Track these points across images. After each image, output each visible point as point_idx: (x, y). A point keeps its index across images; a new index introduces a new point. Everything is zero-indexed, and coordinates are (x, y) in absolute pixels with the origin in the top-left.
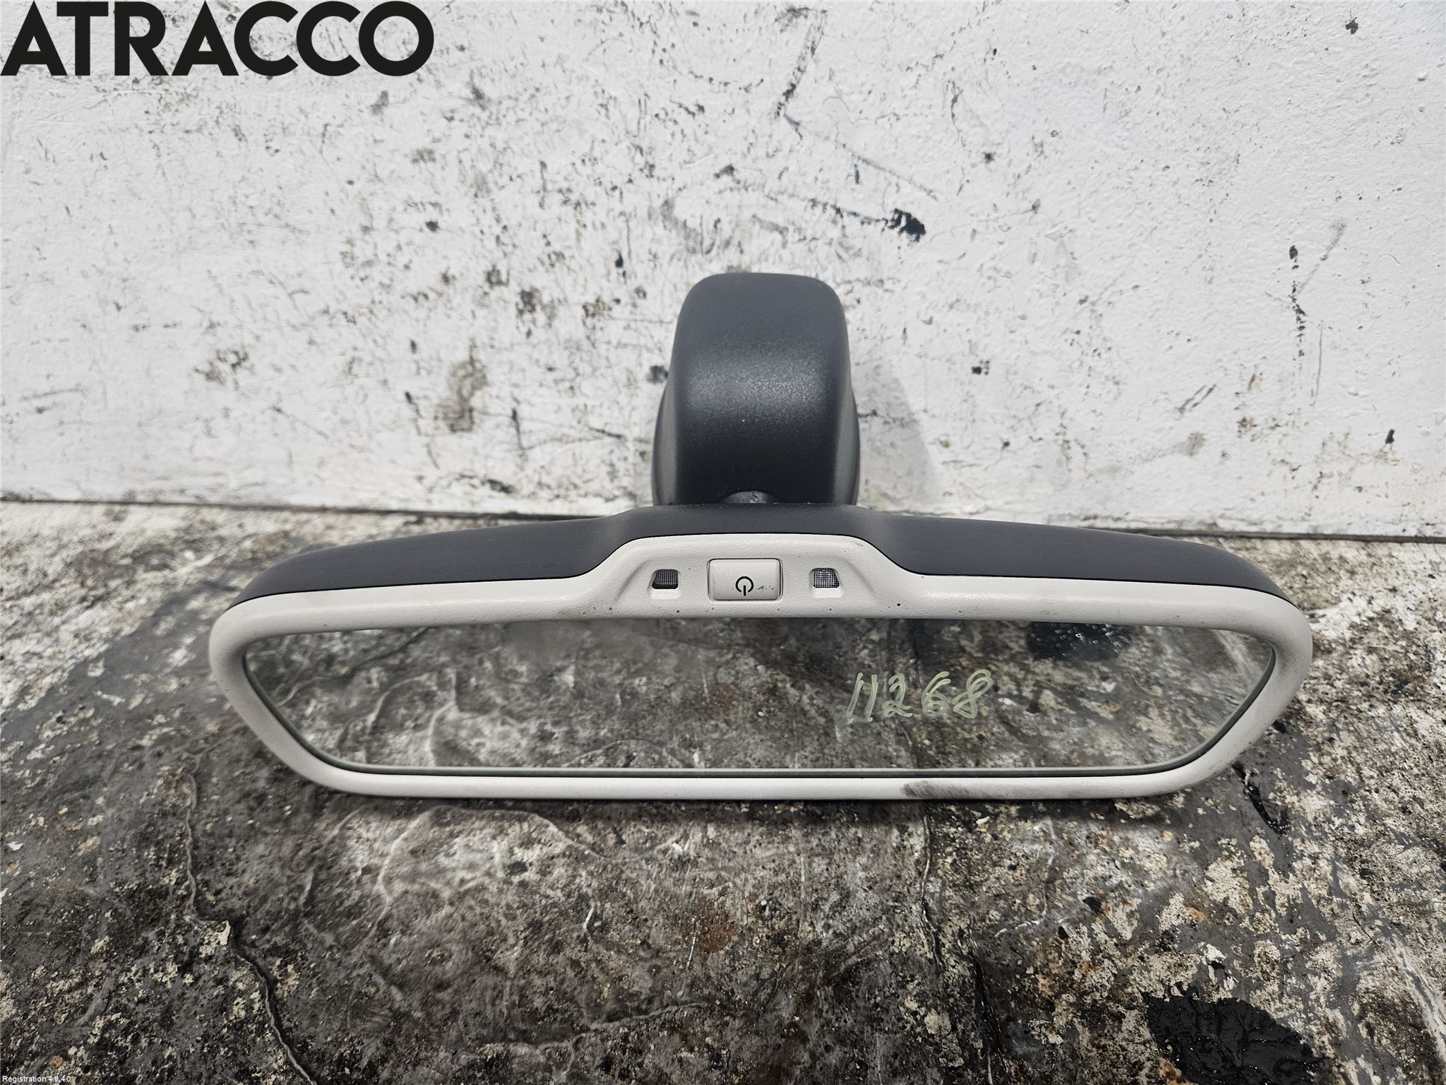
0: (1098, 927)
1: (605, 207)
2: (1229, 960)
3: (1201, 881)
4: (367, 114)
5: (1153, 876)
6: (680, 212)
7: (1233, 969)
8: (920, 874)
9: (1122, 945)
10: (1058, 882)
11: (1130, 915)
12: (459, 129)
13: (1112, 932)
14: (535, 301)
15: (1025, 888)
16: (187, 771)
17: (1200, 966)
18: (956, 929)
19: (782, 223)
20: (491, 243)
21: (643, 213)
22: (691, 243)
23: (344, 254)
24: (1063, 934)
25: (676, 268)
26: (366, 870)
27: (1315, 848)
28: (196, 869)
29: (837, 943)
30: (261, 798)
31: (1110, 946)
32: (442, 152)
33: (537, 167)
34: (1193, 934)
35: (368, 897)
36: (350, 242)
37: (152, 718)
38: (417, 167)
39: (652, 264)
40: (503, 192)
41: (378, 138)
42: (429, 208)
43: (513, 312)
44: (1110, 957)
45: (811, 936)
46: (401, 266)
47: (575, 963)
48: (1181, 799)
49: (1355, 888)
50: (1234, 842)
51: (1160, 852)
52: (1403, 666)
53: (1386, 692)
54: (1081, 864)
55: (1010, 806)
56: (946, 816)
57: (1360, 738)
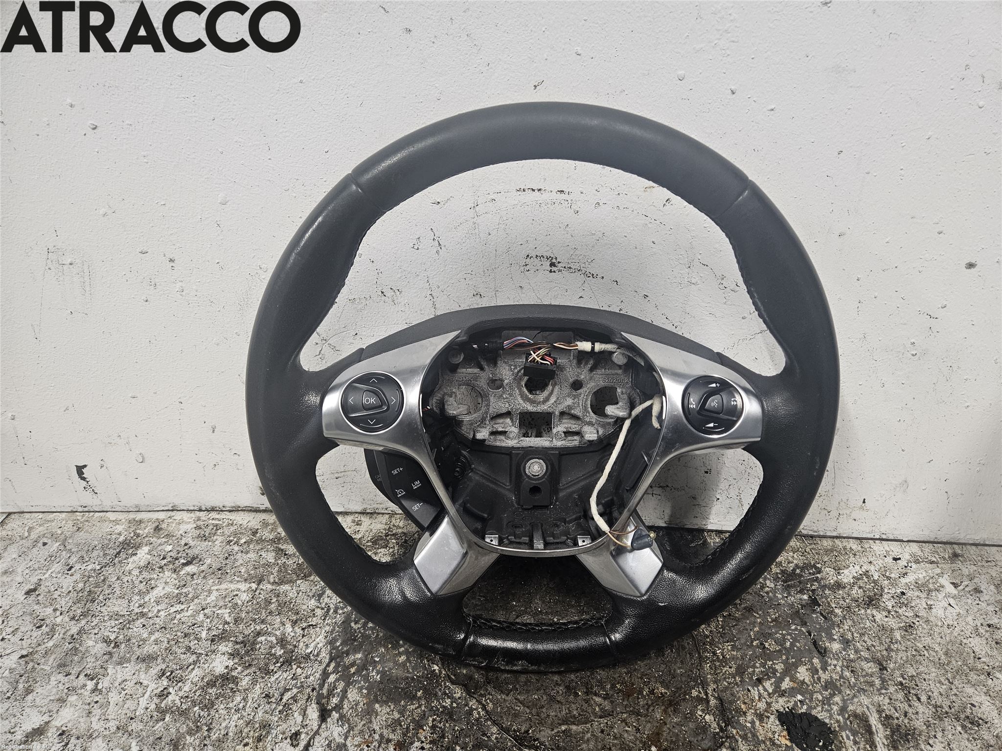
0: (761, 688)
2: (805, 700)
3: (795, 673)
5: (779, 671)
7: (806, 703)
8: (699, 670)
9: (769, 694)
10: (746, 673)
11: (771, 684)
13: (765, 690)
17: (795, 702)
18: (713, 689)
24: (749, 690)
27: (835, 662)
31: (765, 694)
34: (793, 691)
44: (765, 698)
48: (789, 644)
49: (849, 677)
50: (807, 659)
51: (781, 663)
52: (872, 594)
53: (865, 604)
54: (754, 667)
55: (728, 646)
56: (706, 650)
57: (854, 622)
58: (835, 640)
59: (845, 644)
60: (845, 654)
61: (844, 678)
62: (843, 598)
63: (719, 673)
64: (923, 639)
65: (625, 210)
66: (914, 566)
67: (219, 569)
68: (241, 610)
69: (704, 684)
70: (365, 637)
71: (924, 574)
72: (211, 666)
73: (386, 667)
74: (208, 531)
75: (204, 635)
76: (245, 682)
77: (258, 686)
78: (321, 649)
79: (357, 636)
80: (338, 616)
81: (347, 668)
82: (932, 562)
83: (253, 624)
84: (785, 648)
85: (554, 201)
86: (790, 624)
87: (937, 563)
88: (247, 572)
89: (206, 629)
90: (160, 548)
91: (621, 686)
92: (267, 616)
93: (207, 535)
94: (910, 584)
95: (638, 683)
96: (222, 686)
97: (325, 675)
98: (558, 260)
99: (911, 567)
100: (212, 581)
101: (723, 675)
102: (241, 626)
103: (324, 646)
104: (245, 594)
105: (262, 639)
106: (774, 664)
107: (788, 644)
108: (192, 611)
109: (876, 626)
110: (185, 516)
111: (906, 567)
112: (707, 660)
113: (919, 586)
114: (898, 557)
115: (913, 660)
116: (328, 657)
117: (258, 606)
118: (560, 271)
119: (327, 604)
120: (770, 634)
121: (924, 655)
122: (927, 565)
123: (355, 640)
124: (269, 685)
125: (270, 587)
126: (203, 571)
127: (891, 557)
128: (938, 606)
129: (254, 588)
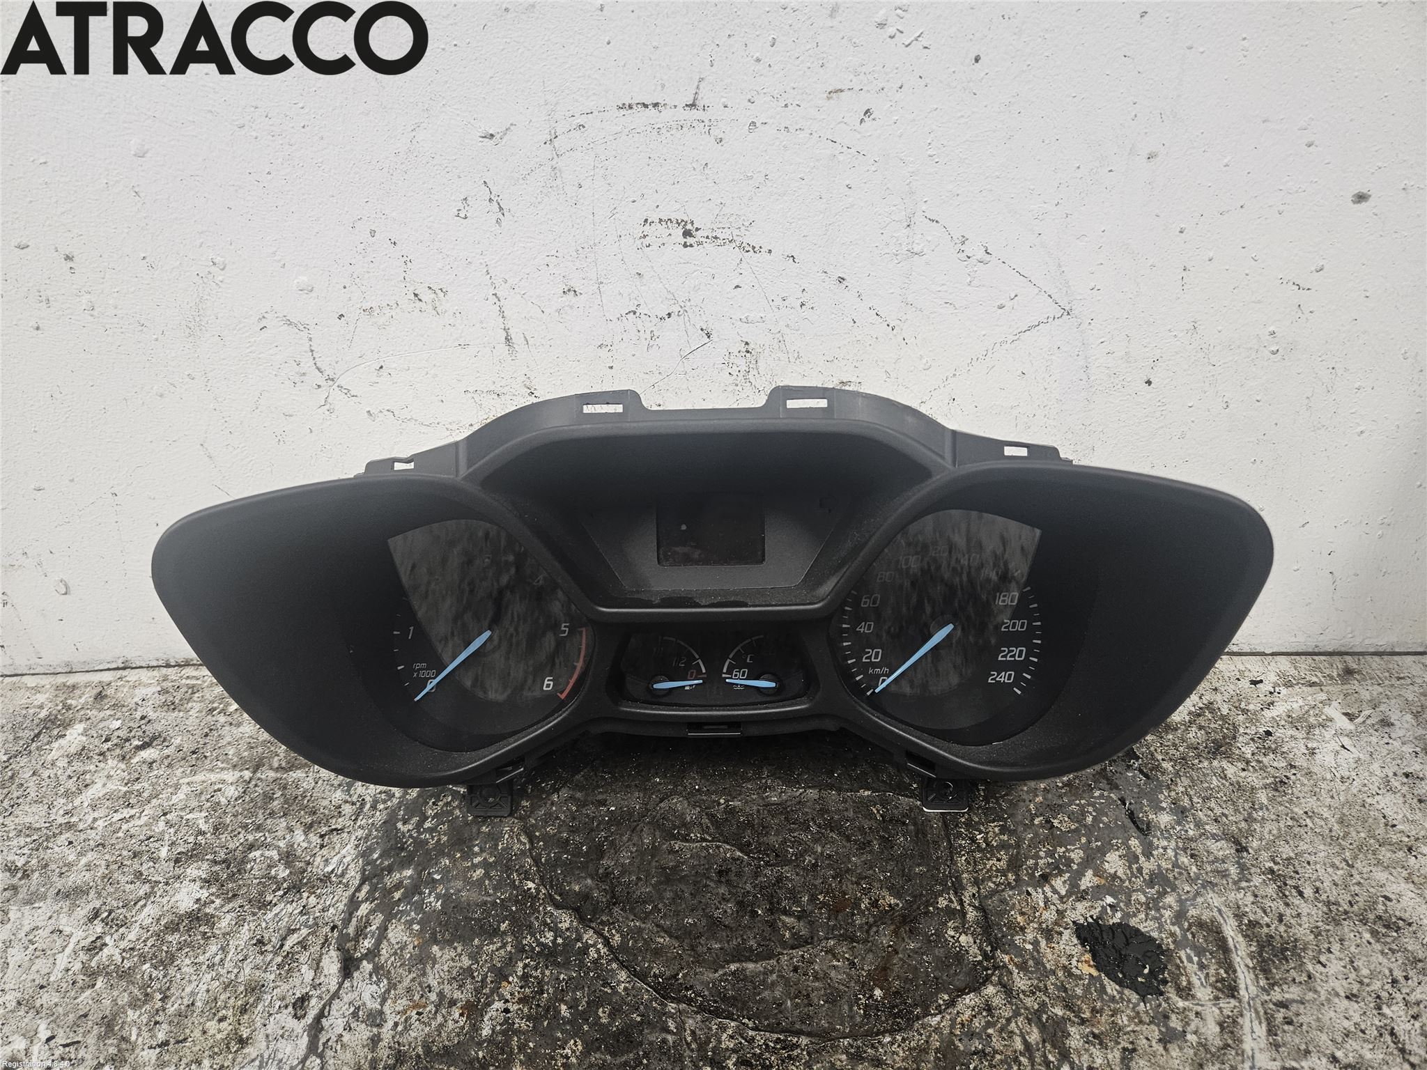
27: (1166, 843)
48: (1091, 819)
49: (1187, 864)
52: (1220, 736)
53: (1209, 753)
55: (994, 828)
56: (959, 835)
57: (1192, 780)
58: (1164, 809)
59: (1180, 815)
60: (1181, 830)
61: (1179, 867)
62: (1174, 745)
63: (982, 869)
64: (1302, 800)
65: (798, 132)
66: (1284, 691)
67: (194, 753)
68: (225, 812)
69: (958, 888)
70: (419, 843)
71: (1301, 702)
72: (173, 899)
73: (452, 888)
74: (179, 696)
75: (164, 853)
76: (225, 923)
77: (246, 927)
78: (349, 865)
79: (406, 842)
80: (378, 813)
81: (388, 892)
82: (1312, 684)
83: (243, 832)
84: (1085, 826)
85: (680, 123)
87: (1320, 685)
88: (238, 753)
89: (167, 843)
90: (101, 725)
91: (825, 897)
92: (266, 819)
93: (177, 701)
94: (1278, 719)
95: (851, 890)
96: (188, 931)
97: (353, 904)
98: (695, 226)
99: (1279, 693)
100: (181, 770)
101: (987, 873)
102: (224, 836)
103: (353, 860)
104: (233, 788)
105: (256, 854)
106: (1067, 850)
107: (1089, 819)
108: (147, 817)
109: (1227, 784)
110: (144, 675)
111: (1271, 693)
112: (961, 851)
113: (1293, 721)
114: (1258, 679)
115: (1288, 835)
116: (358, 877)
117: (252, 804)
118: (700, 244)
119: (360, 796)
120: (1060, 806)
121: (1306, 826)
122: (1304, 688)
123: (402, 849)
124: (264, 925)
125: (272, 774)
126: (169, 756)
127: (1247, 680)
128: (1325, 750)
129: (247, 778)
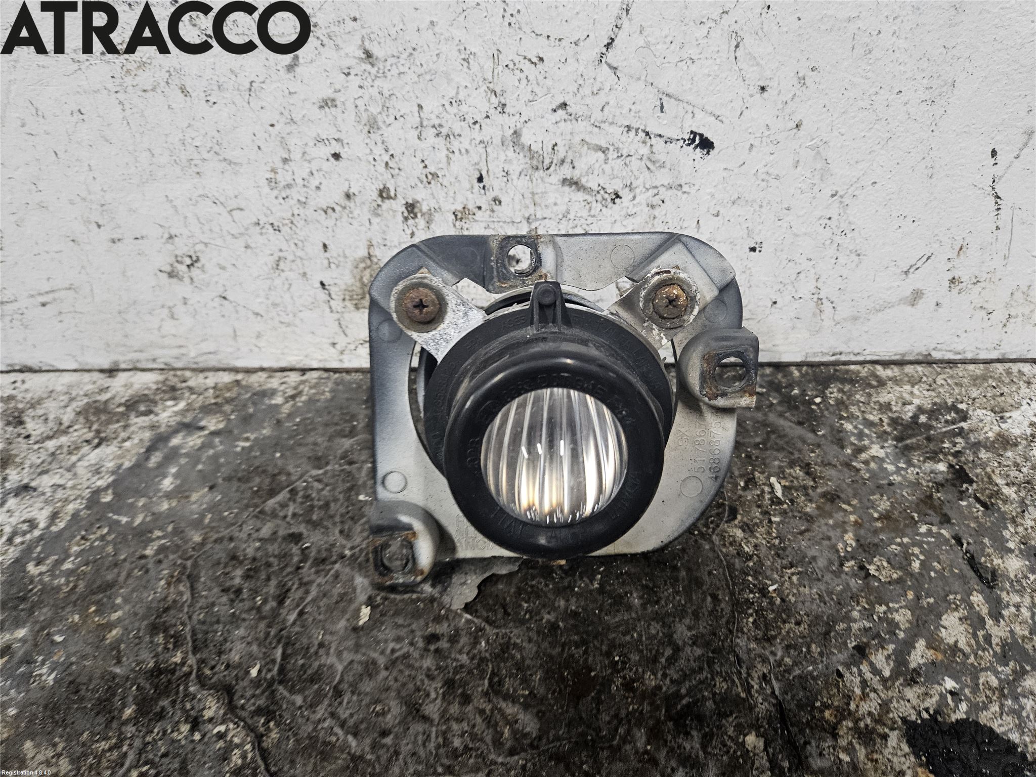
0: (865, 668)
1: (468, 138)
2: (962, 689)
3: (937, 628)
4: (283, 72)
5: (902, 627)
6: (527, 138)
7: (965, 695)
8: (731, 632)
9: (884, 681)
10: (832, 634)
12: (354, 81)
13: (876, 671)
14: (416, 210)
15: (808, 639)
16: (182, 573)
17: (941, 695)
18: (760, 674)
19: (604, 145)
20: (381, 168)
21: (497, 141)
22: (535, 163)
23: (269, 180)
24: (840, 675)
25: (524, 181)
26: (321, 645)
28: (195, 650)
29: (673, 689)
30: (238, 591)
31: (875, 682)
32: (342, 99)
33: (416, 108)
34: (933, 671)
35: (325, 666)
36: (274, 171)
37: (151, 532)
38: (323, 112)
39: (505, 179)
40: (390, 129)
41: (292, 90)
42: (334, 142)
43: (401, 219)
44: (875, 691)
45: (653, 683)
46: (314, 188)
47: (482, 712)
50: (959, 597)
51: (906, 607)
54: (848, 618)
86: (916, 522)
